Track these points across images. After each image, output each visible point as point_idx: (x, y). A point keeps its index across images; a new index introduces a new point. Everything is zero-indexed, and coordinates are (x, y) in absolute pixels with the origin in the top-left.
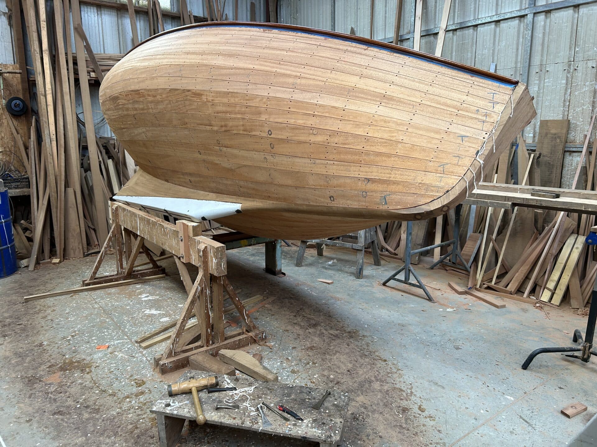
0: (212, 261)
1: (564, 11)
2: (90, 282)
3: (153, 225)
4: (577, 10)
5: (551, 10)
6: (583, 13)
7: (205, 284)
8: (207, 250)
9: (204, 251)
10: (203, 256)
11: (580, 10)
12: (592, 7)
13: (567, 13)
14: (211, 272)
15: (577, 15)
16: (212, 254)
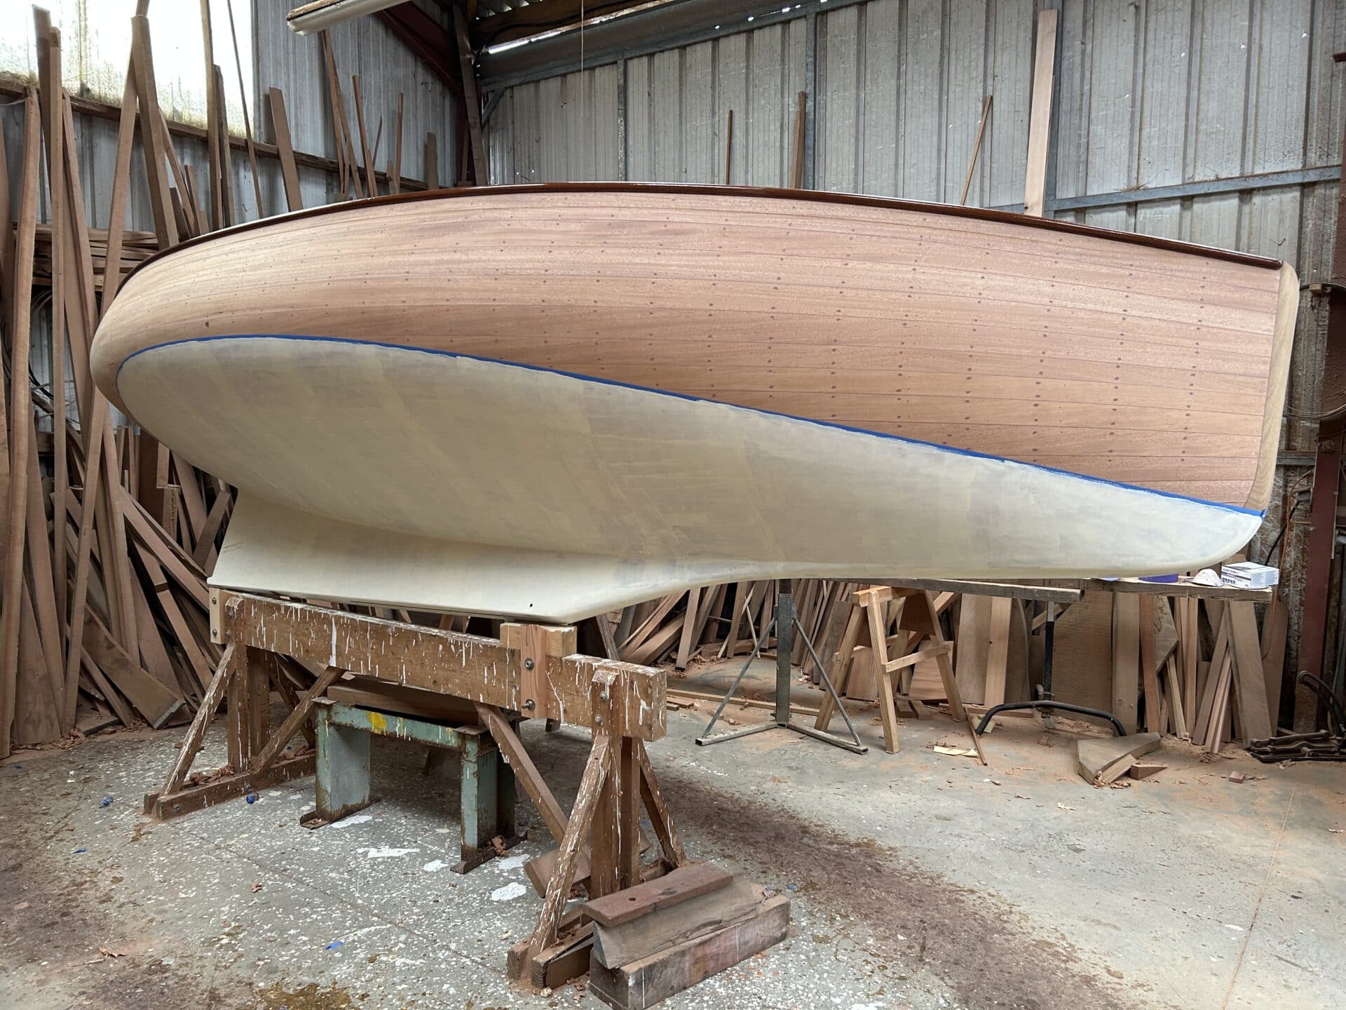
0: (635, 707)
1: (1110, 211)
2: (173, 797)
3: (397, 639)
4: (1132, 210)
5: (1086, 208)
6: (1145, 218)
7: (612, 762)
8: (619, 684)
9: (612, 686)
10: (612, 698)
11: (1139, 212)
12: (1161, 209)
13: (1115, 214)
14: (629, 734)
15: (1133, 221)
16: (637, 693)
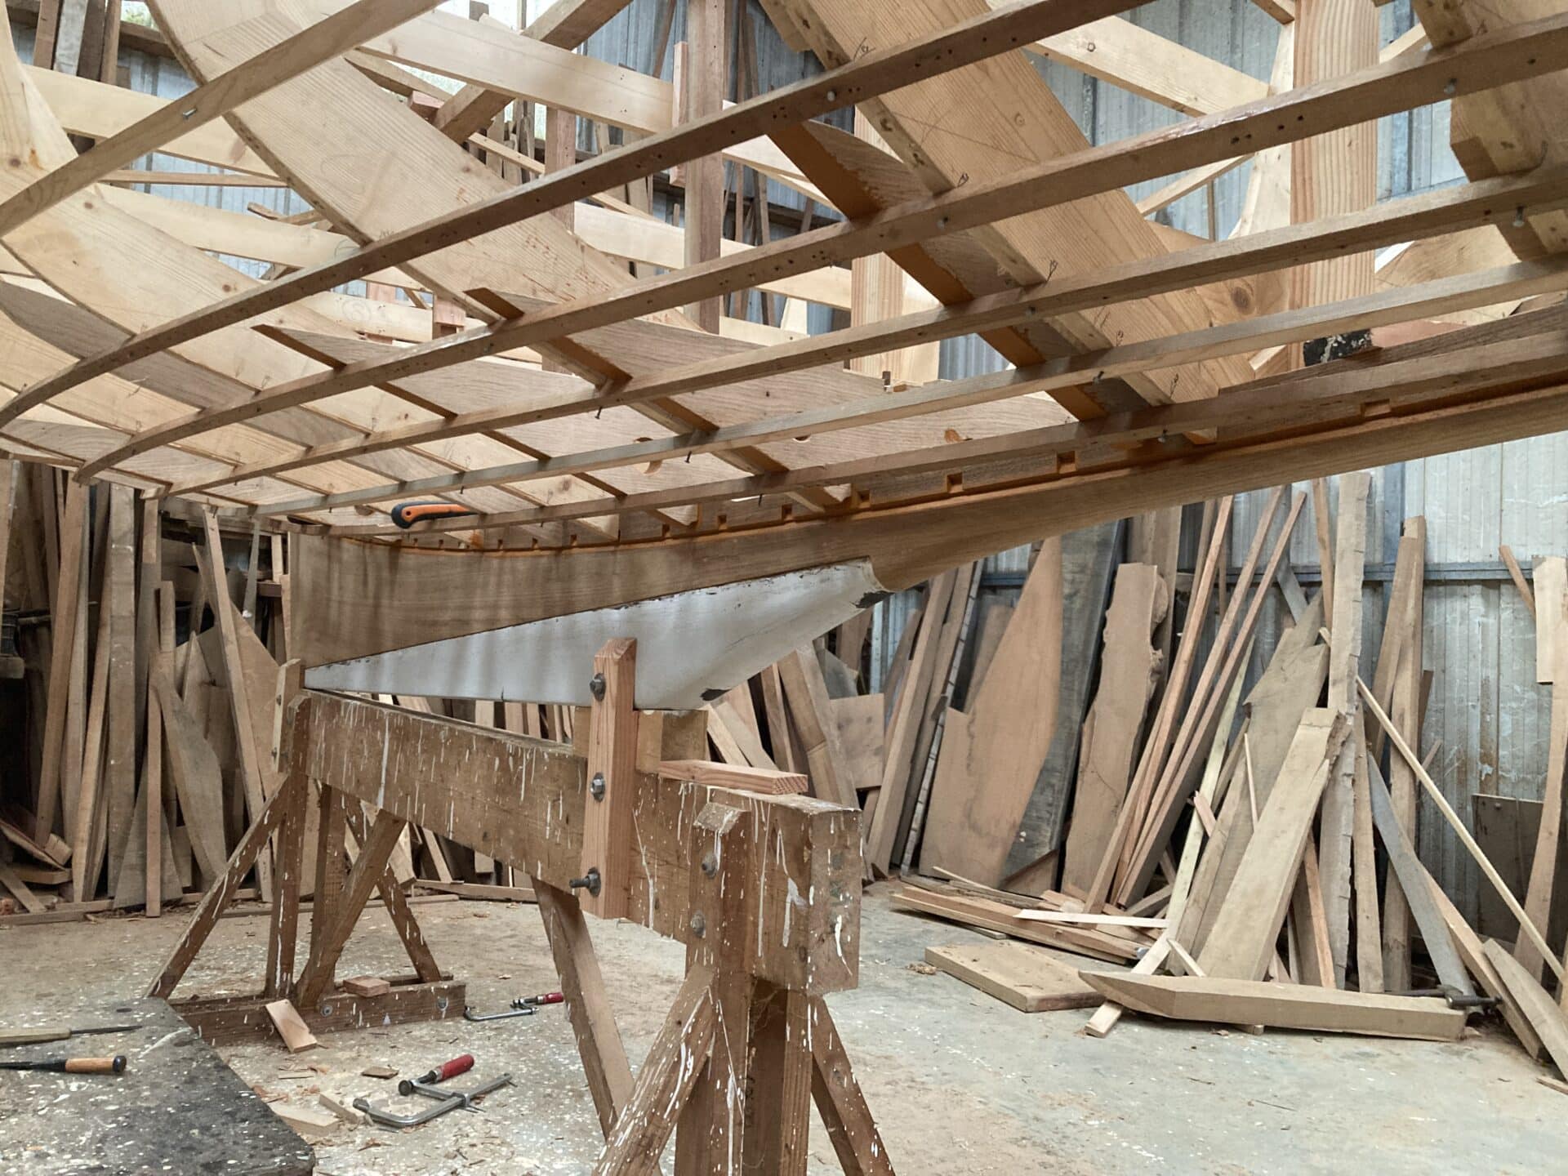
0: (777, 896)
7: (720, 1039)
8: (749, 834)
9: (730, 840)
10: (724, 866)
14: (763, 969)
16: (782, 860)
